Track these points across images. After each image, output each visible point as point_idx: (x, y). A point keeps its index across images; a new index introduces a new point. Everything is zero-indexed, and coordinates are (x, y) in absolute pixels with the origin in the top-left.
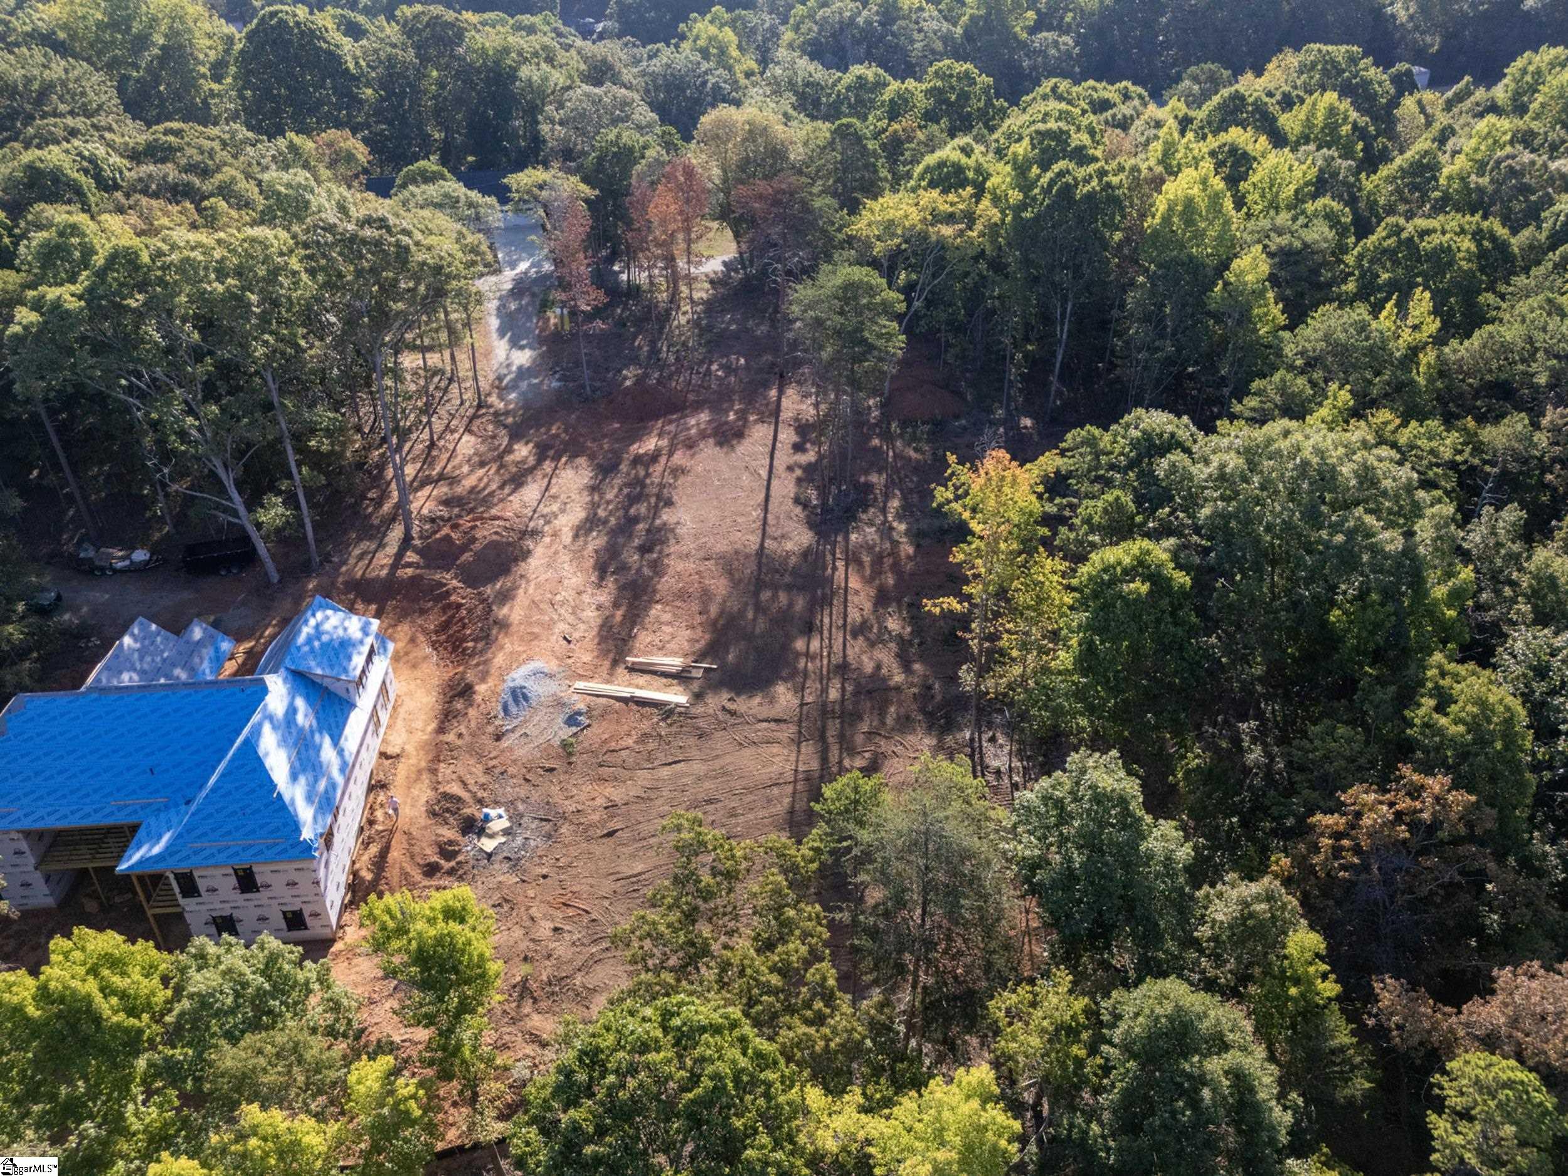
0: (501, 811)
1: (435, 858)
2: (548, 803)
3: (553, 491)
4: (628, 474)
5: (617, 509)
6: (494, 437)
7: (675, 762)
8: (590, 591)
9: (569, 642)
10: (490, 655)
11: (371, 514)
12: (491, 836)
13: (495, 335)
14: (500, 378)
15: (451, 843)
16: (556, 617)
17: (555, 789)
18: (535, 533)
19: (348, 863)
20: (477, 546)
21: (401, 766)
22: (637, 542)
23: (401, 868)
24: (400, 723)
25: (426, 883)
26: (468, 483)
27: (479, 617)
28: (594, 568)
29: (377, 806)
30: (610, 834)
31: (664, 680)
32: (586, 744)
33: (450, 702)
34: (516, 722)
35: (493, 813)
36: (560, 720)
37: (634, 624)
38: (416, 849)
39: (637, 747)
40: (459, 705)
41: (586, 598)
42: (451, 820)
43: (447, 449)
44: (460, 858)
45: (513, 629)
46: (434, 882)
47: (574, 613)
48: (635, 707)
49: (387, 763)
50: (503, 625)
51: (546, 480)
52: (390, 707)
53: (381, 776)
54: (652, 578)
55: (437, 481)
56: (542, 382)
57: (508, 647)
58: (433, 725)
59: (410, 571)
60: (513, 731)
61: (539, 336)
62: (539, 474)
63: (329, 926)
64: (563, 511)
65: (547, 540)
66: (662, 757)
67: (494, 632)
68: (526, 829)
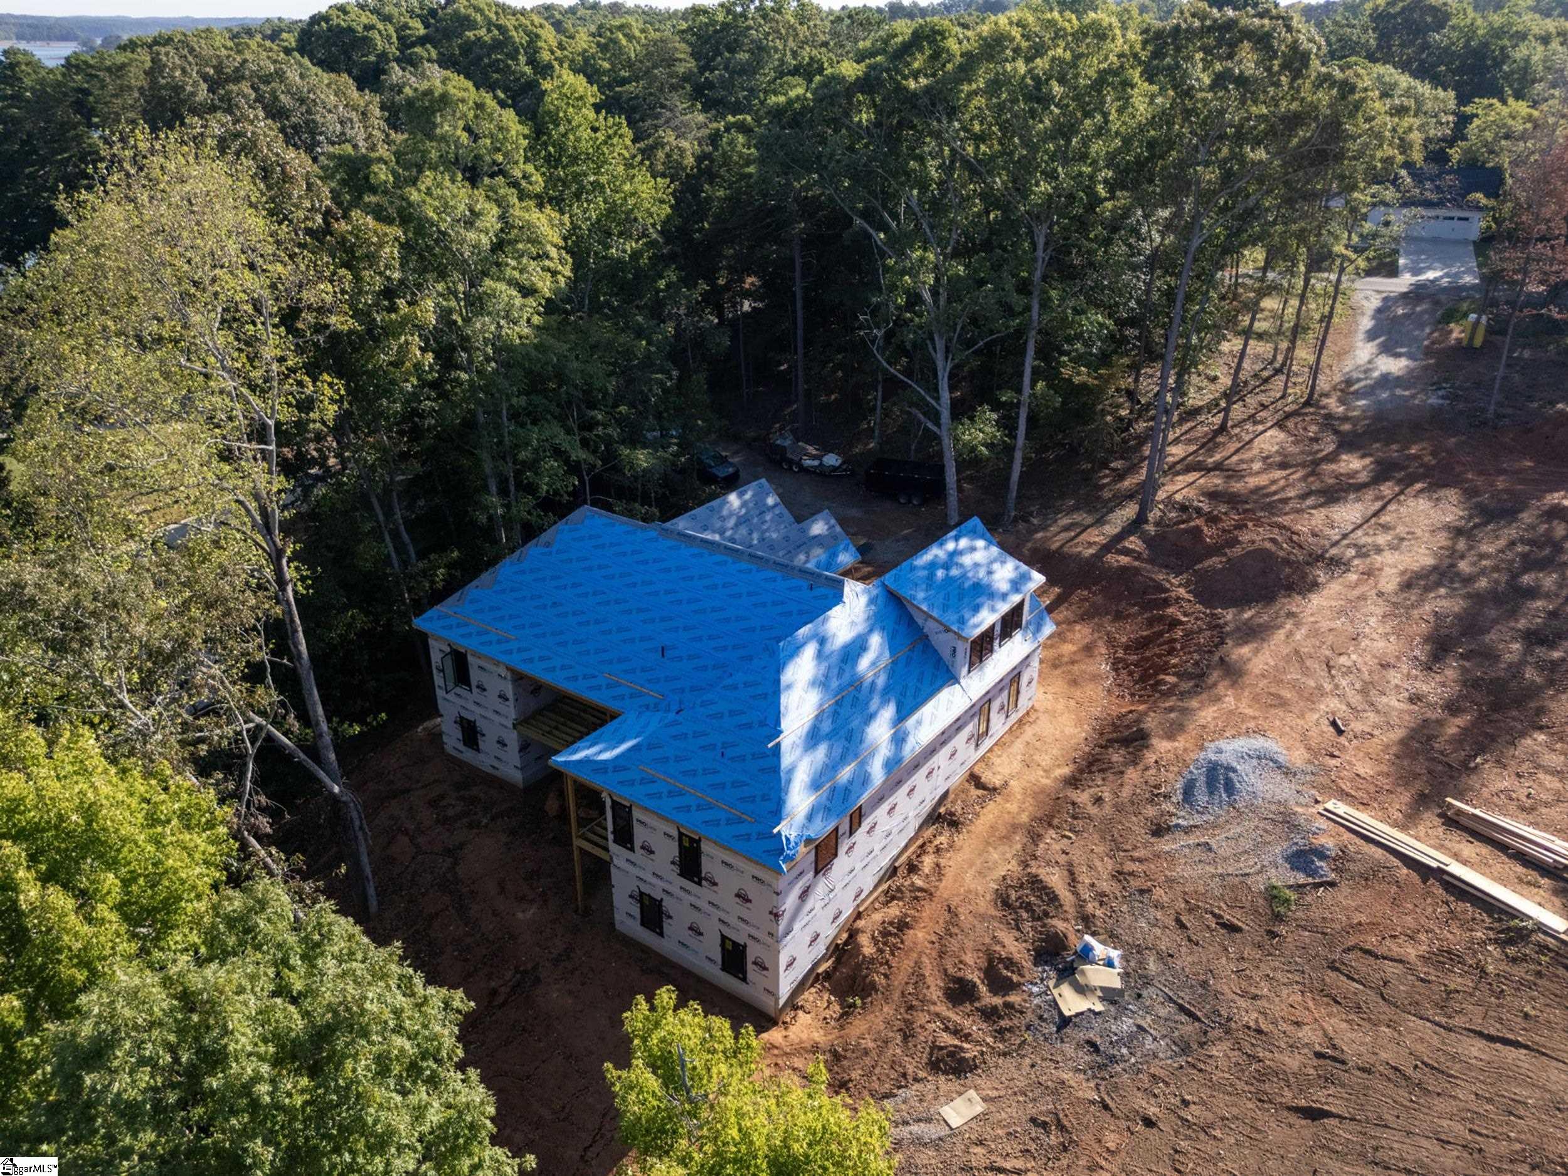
0: (1115, 954)
1: (975, 977)
2: (1204, 984)
3: (1385, 519)
4: (1532, 527)
5: (1496, 569)
6: (1315, 440)
7: (1506, 1042)
8: (1405, 668)
9: (1340, 732)
10: (1194, 704)
11: (1104, 486)
12: (1082, 990)
13: (1361, 336)
14: (1349, 382)
15: (1010, 963)
16: (1328, 687)
17: (1226, 966)
18: (1336, 564)
19: (847, 913)
20: (1238, 551)
21: (991, 805)
22: (1522, 624)
23: (918, 964)
24: (1018, 746)
25: (942, 1009)
26: (1253, 482)
27: (1199, 649)
28: (1427, 640)
29: (930, 849)
30: (1314, 1114)
31: (1520, 869)
32: (1316, 914)
33: (1105, 747)
34: (1197, 820)
35: (1100, 950)
36: (1279, 849)
37: (1481, 750)
38: (953, 945)
39: (1422, 970)
40: (1116, 756)
41: (1395, 677)
42: (1027, 926)
43: (1239, 440)
44: (1014, 998)
45: (1247, 680)
46: (955, 1016)
47: (1364, 692)
48: (1439, 891)
49: (976, 793)
50: (1234, 673)
51: (1378, 505)
52: (1014, 717)
53: (958, 808)
54: (1540, 689)
55: (1209, 470)
56: (1413, 396)
57: (1230, 701)
58: (1066, 771)
59: (1124, 560)
60: (1188, 830)
61: (1427, 347)
62: (1370, 494)
63: (774, 994)
64: (1393, 548)
65: (1353, 577)
66: (1475, 1017)
67: (1215, 675)
68: (1148, 1010)
